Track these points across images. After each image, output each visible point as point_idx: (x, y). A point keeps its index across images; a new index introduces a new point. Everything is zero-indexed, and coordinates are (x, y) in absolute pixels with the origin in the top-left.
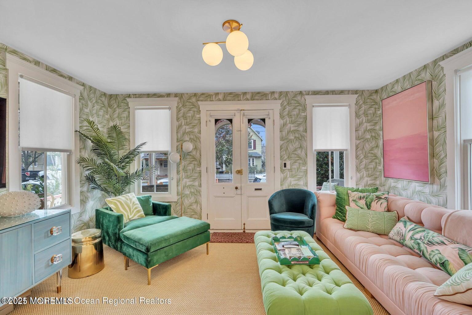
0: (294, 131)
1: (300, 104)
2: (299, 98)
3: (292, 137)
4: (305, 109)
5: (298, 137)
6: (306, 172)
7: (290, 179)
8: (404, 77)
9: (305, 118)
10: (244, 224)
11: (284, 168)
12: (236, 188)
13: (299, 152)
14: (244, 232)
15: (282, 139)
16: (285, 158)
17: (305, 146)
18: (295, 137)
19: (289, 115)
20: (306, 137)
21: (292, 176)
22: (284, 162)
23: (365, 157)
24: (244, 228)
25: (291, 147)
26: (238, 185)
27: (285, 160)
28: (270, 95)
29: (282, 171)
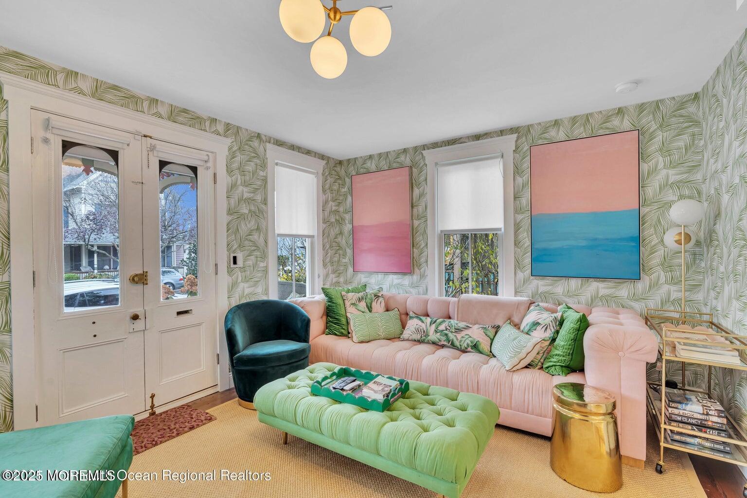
0: (249, 201)
1: (257, 156)
2: (256, 143)
3: (245, 210)
4: (264, 166)
5: (254, 212)
6: (266, 271)
7: (242, 285)
8: (380, 155)
9: (265, 180)
10: (153, 397)
11: (232, 265)
12: (135, 317)
13: (255, 236)
14: (153, 414)
15: (230, 212)
16: (234, 248)
17: (264, 228)
18: (250, 211)
19: (241, 170)
20: (267, 213)
21: (246, 280)
22: (232, 255)
23: (331, 247)
24: (152, 407)
25: (244, 228)
26: (139, 310)
27: (234, 252)
28: (208, 123)
29: (230, 272)
